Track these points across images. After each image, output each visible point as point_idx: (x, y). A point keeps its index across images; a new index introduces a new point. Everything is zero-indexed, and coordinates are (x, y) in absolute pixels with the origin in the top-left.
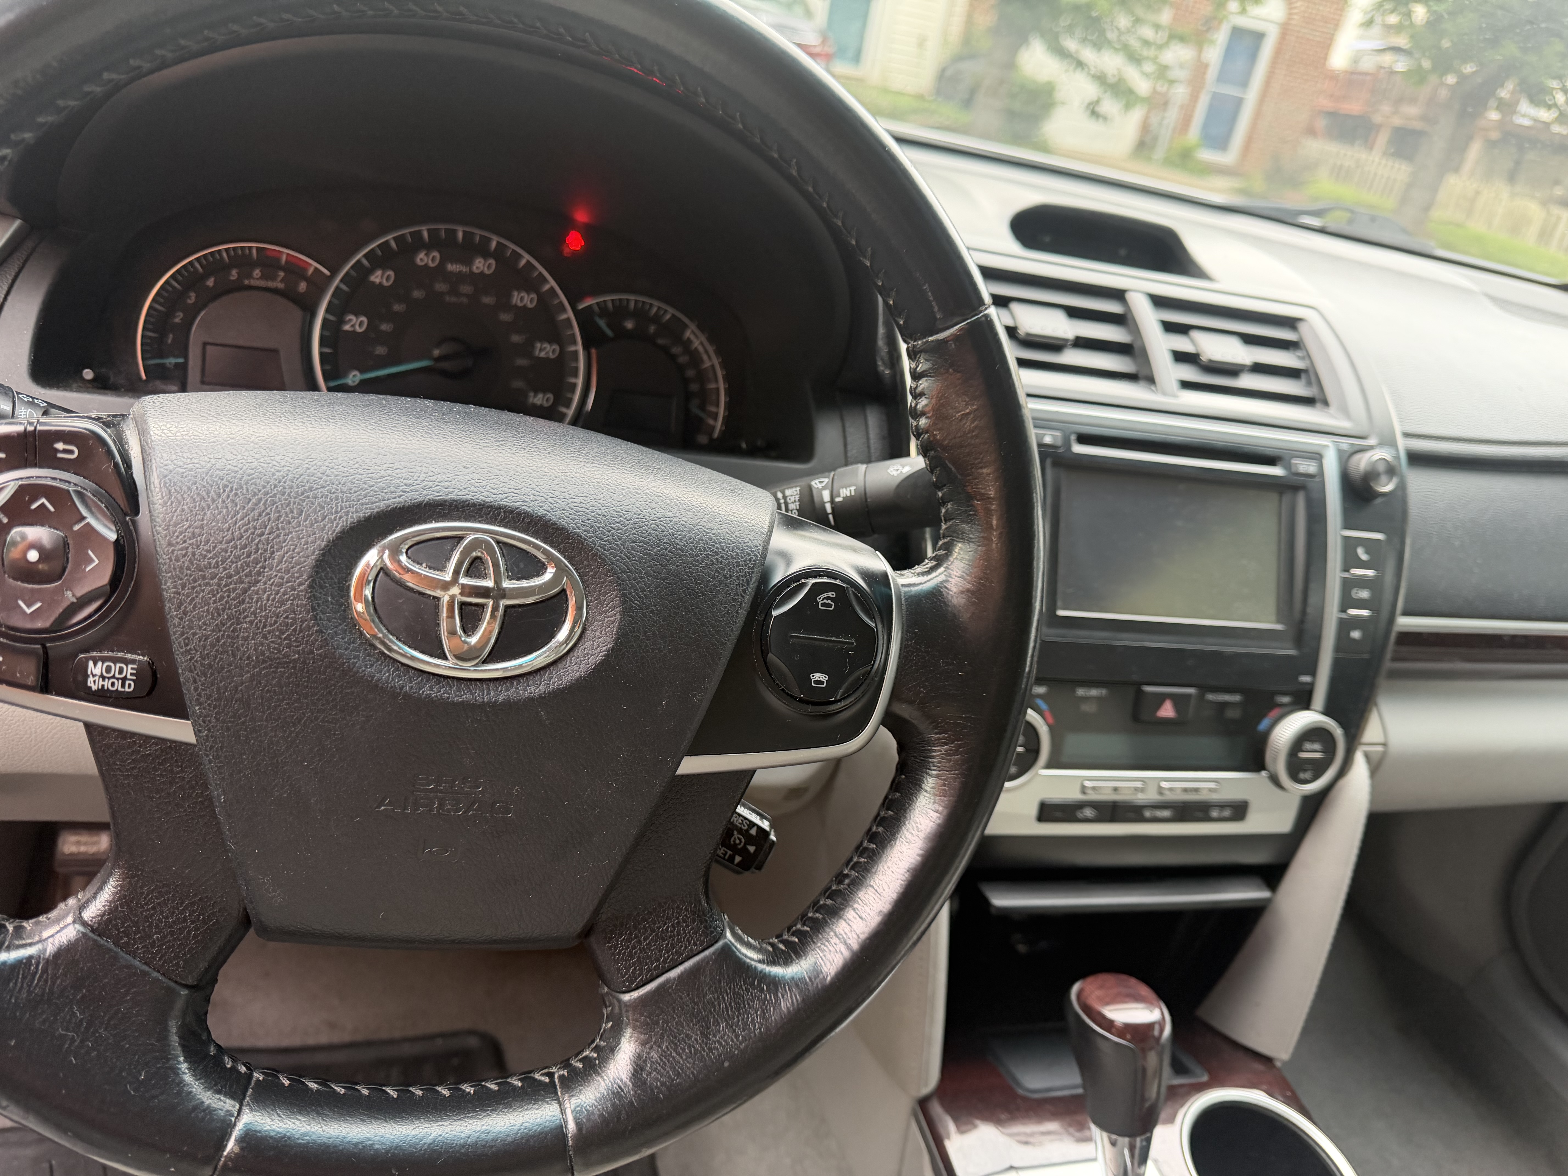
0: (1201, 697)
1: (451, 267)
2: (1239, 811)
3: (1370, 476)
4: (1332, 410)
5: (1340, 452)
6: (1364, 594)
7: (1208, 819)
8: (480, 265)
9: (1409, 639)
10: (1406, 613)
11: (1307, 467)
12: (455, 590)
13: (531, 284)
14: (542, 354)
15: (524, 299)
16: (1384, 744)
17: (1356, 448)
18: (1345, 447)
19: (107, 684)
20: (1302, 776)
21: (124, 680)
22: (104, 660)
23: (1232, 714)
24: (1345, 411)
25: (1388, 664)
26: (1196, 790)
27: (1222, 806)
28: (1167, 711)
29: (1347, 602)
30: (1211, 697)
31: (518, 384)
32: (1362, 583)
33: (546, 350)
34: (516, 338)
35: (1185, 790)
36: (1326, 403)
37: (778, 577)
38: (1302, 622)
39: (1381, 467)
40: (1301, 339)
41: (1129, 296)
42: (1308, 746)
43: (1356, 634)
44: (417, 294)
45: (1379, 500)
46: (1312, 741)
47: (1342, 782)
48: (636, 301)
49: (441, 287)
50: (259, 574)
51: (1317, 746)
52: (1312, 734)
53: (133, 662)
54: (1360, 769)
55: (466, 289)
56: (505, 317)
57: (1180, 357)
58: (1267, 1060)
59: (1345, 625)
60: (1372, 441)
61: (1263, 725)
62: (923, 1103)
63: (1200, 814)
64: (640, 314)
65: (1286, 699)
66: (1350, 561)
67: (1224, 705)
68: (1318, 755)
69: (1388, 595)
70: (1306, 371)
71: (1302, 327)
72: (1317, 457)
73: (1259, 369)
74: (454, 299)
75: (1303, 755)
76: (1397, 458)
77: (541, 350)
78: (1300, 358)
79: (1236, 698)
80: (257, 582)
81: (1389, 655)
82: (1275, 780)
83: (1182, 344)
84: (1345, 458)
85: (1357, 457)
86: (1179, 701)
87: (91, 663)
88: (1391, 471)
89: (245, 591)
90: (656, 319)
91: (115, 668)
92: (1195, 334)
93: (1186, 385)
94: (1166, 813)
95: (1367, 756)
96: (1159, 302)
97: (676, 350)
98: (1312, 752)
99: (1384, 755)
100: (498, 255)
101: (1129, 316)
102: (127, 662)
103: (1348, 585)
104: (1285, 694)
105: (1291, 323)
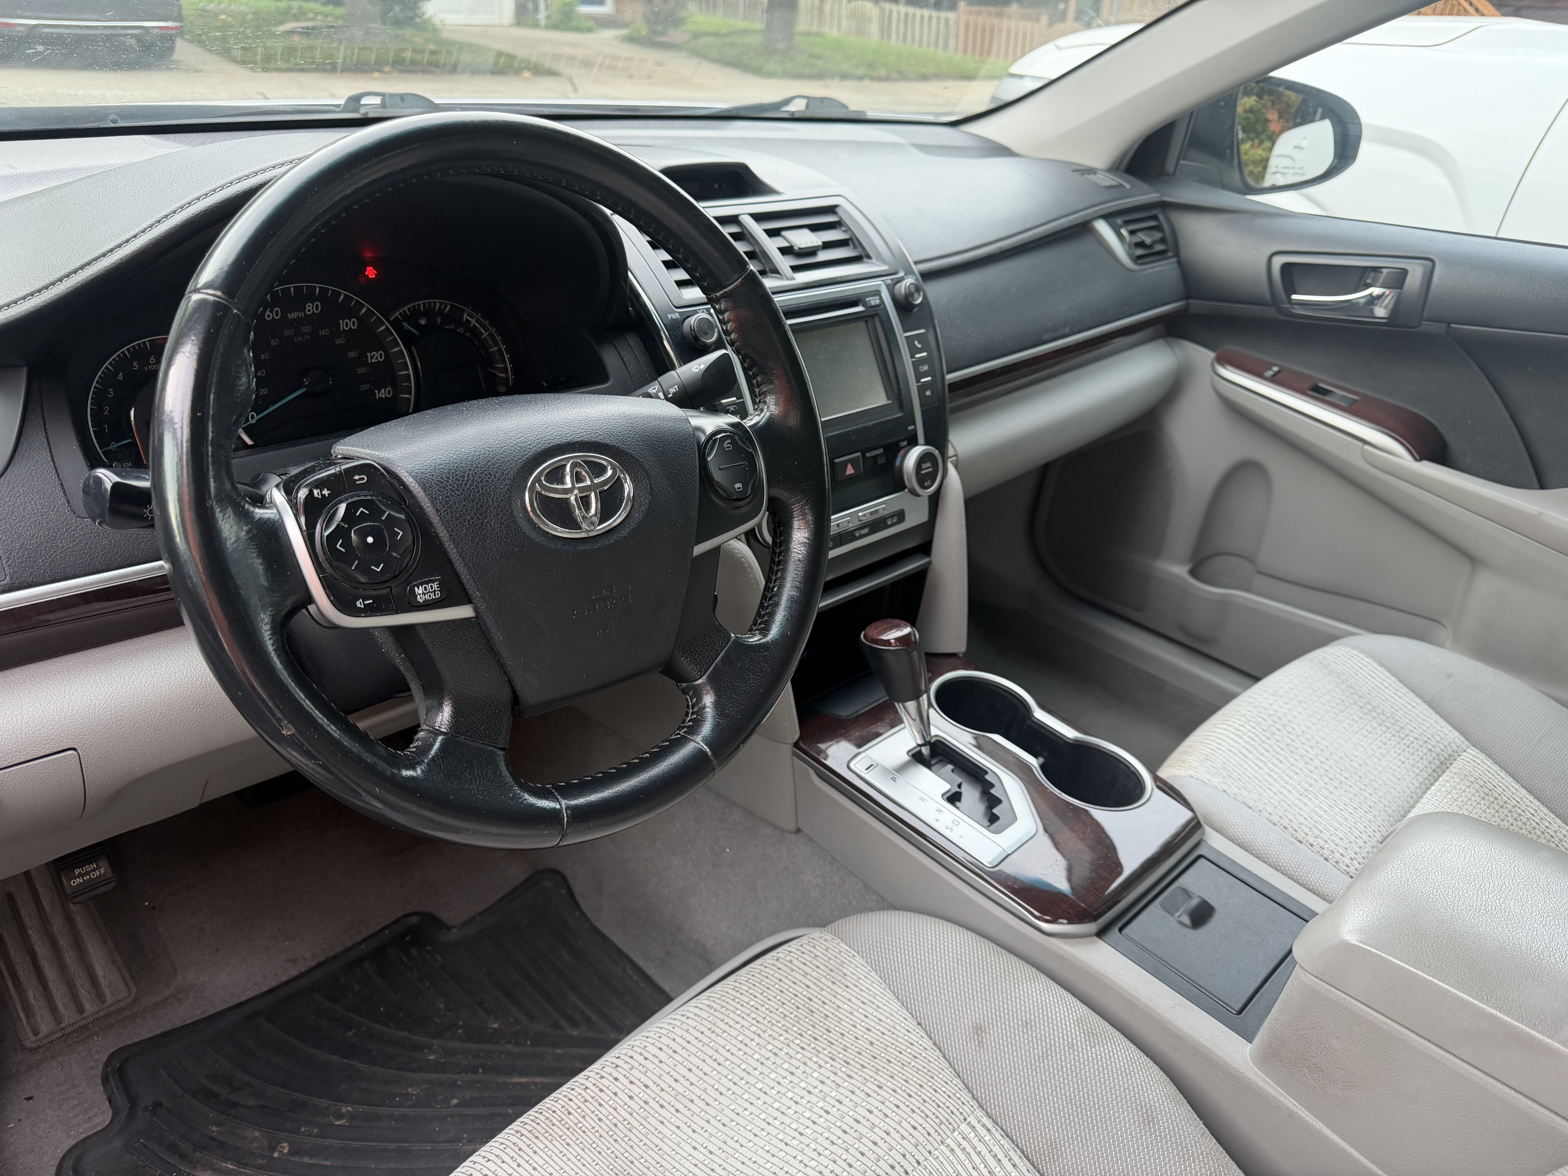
0: (863, 455)
1: (292, 316)
2: (900, 516)
3: (909, 295)
4: (874, 260)
5: (887, 286)
6: (926, 368)
7: (887, 527)
8: (310, 308)
9: (955, 386)
10: (949, 372)
11: (874, 301)
12: (576, 492)
13: (350, 312)
14: (374, 361)
15: (348, 324)
16: (956, 455)
17: (895, 281)
18: (889, 282)
19: (427, 597)
20: (926, 484)
21: (435, 591)
22: (422, 584)
23: (881, 461)
24: (882, 260)
25: (949, 406)
26: (877, 511)
27: (891, 516)
28: (850, 470)
29: (919, 376)
30: (868, 455)
31: (365, 387)
32: (922, 361)
33: (376, 357)
34: (352, 355)
35: (871, 513)
36: (869, 257)
37: (703, 438)
38: (900, 394)
39: (913, 289)
40: (840, 218)
41: (741, 218)
42: (924, 466)
43: (928, 393)
44: (274, 342)
45: (916, 310)
46: (925, 462)
47: (945, 482)
48: (424, 304)
49: (288, 333)
50: (485, 512)
51: (929, 465)
52: (923, 458)
53: (436, 580)
54: (952, 471)
55: (307, 329)
56: (339, 341)
57: (785, 251)
58: (954, 655)
59: (922, 389)
60: (901, 274)
61: (898, 463)
62: (796, 745)
63: (882, 525)
64: (429, 313)
65: (905, 443)
66: (913, 351)
67: (876, 456)
68: (931, 469)
69: (937, 365)
70: (851, 239)
71: (838, 210)
72: (877, 293)
73: (827, 245)
74: (300, 339)
75: (923, 472)
76: (917, 280)
77: (372, 358)
78: (844, 231)
79: (881, 451)
80: (486, 517)
81: (948, 400)
82: (914, 493)
83: (781, 242)
84: (891, 288)
85: (898, 286)
86: (853, 462)
87: (416, 589)
88: (918, 289)
89: (482, 523)
90: (441, 313)
91: (428, 587)
92: (785, 233)
93: (795, 269)
94: (866, 531)
95: (952, 462)
96: (759, 217)
97: (461, 330)
98: (927, 467)
99: (957, 460)
100: (322, 297)
101: (745, 232)
102: (433, 581)
103: (916, 364)
104: (903, 440)
105: (831, 210)
